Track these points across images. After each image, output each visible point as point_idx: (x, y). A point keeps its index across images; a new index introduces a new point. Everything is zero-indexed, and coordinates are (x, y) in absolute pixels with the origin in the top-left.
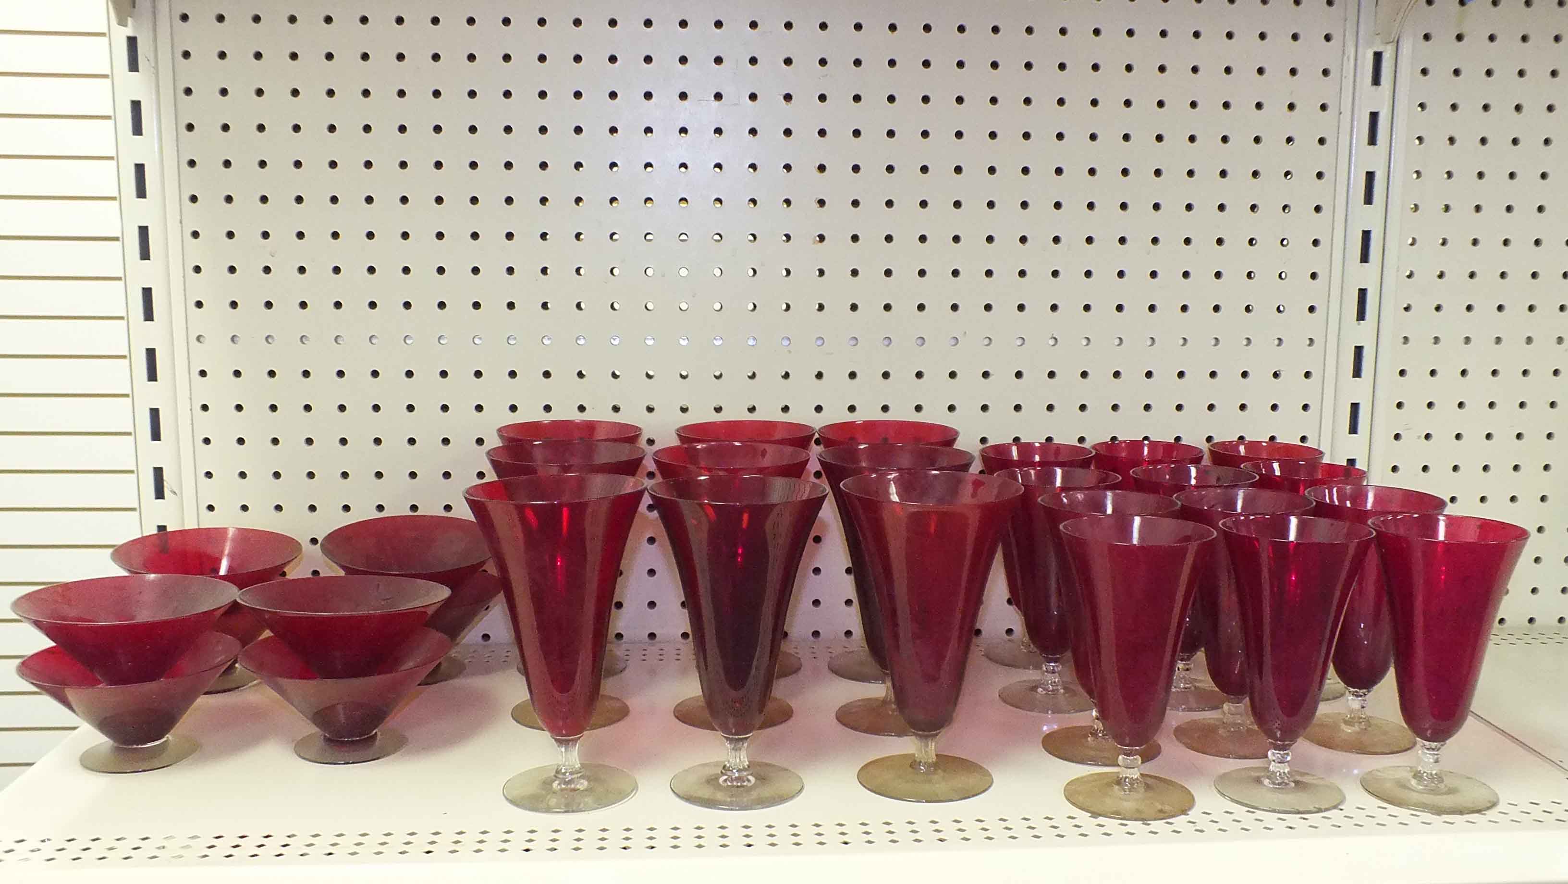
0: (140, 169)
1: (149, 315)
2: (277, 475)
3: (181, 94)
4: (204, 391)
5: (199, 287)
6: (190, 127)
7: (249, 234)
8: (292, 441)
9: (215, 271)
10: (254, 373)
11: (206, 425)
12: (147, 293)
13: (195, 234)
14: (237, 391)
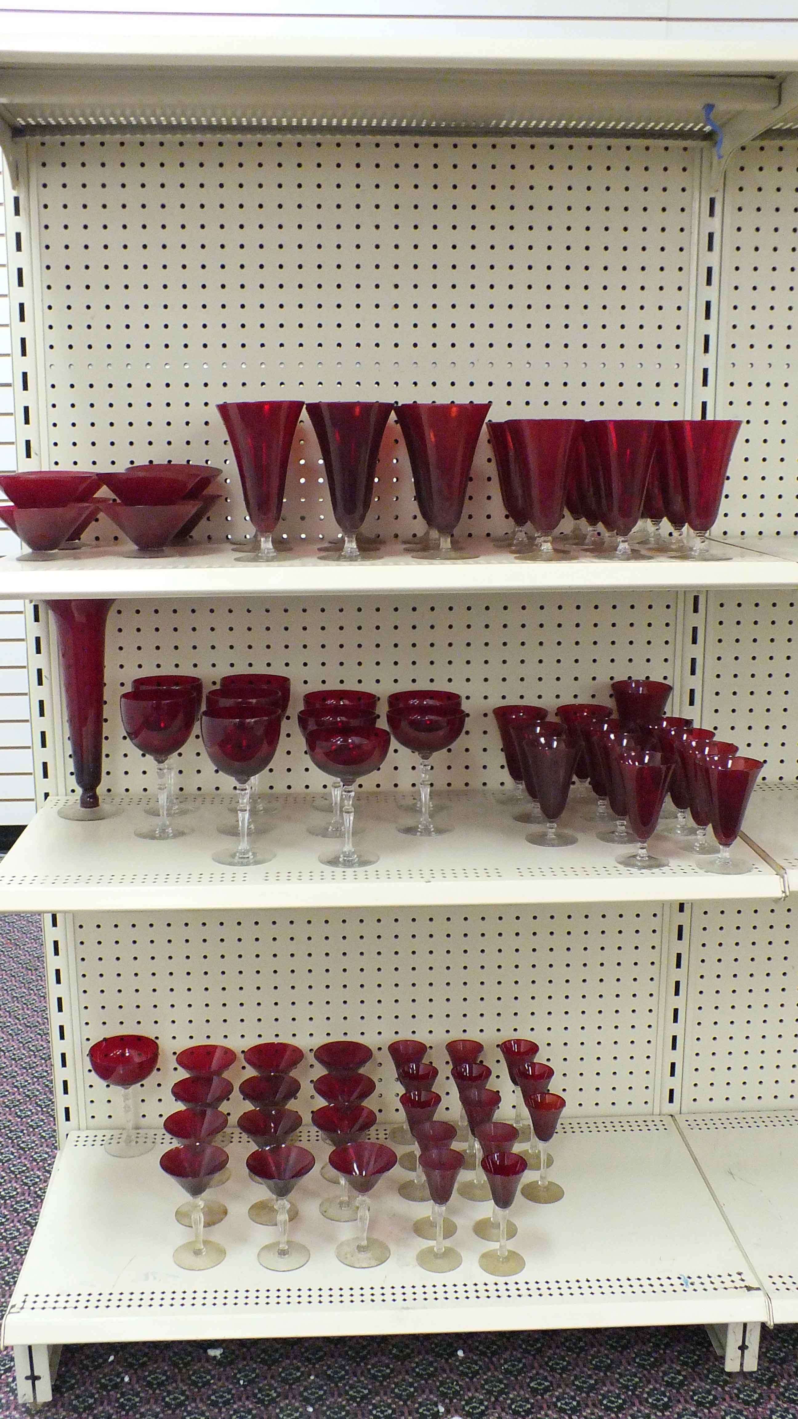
0: (20, 271)
1: (24, 353)
2: (93, 444)
3: (43, 228)
4: (54, 396)
5: (52, 337)
6: (47, 247)
7: (79, 307)
8: (102, 424)
9: (60, 328)
10: (82, 386)
11: (55, 415)
12: (23, 341)
13: (50, 307)
14: (72, 396)
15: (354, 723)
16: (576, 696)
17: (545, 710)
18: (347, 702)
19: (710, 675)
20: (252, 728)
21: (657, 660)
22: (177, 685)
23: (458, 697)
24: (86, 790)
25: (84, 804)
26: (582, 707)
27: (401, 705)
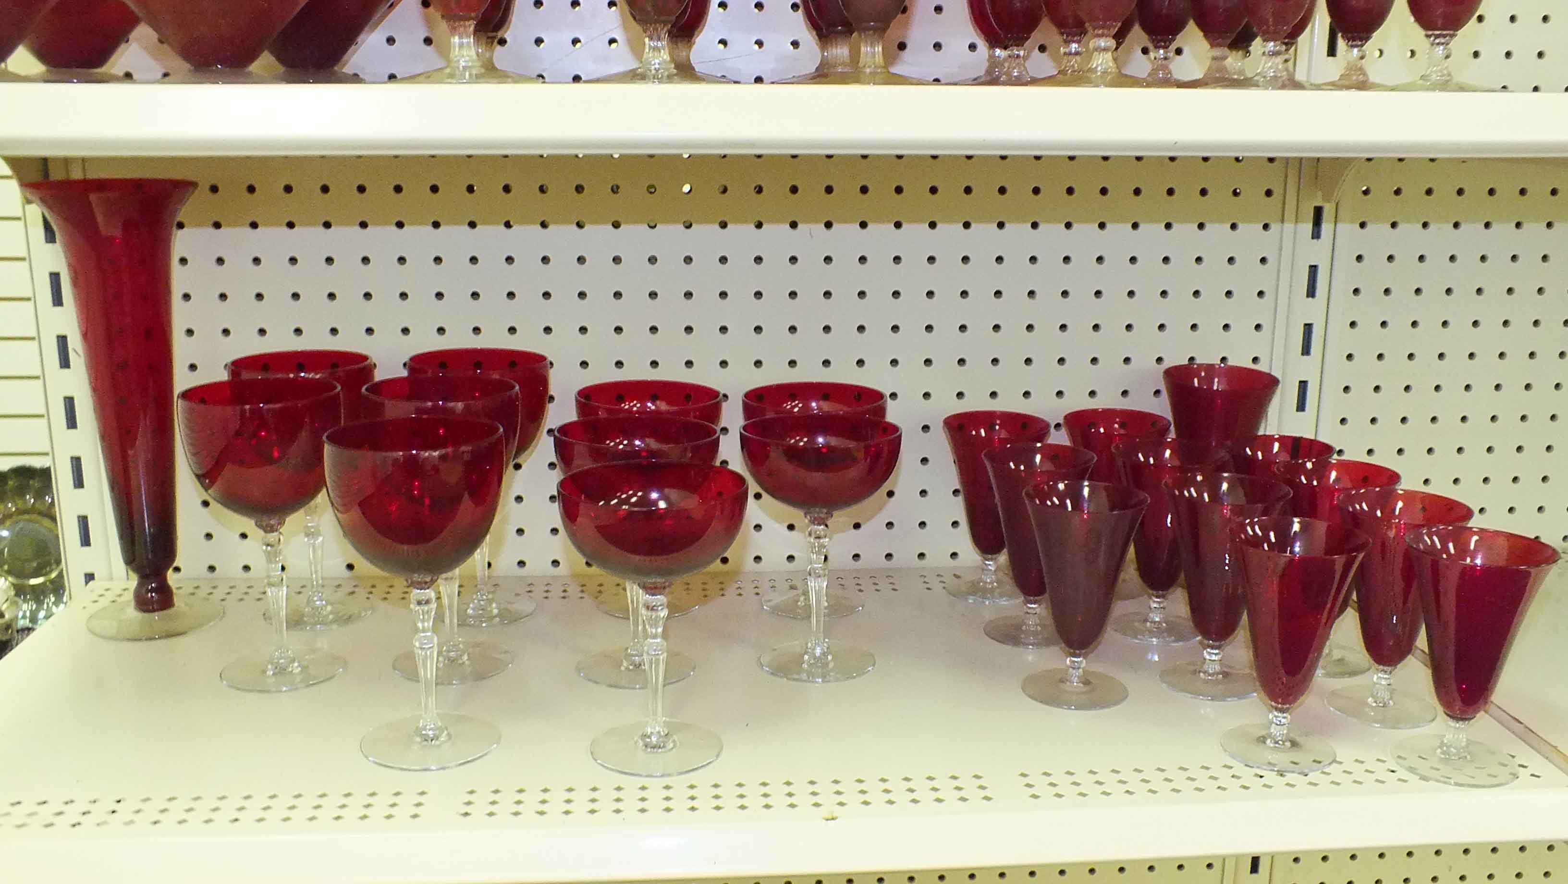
15: (672, 452)
16: (1092, 394)
17: (1043, 421)
18: (663, 406)
19: (1336, 356)
20: (436, 469)
21: (1242, 328)
22: (315, 370)
23: (877, 396)
24: (144, 577)
25: (143, 604)
26: (1108, 415)
27: (770, 415)
